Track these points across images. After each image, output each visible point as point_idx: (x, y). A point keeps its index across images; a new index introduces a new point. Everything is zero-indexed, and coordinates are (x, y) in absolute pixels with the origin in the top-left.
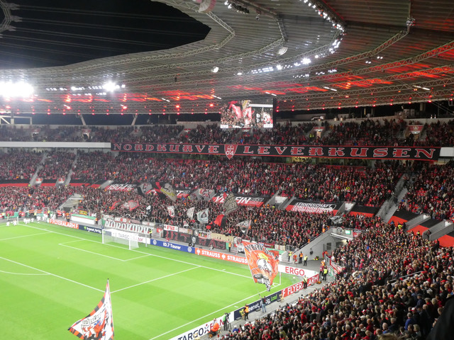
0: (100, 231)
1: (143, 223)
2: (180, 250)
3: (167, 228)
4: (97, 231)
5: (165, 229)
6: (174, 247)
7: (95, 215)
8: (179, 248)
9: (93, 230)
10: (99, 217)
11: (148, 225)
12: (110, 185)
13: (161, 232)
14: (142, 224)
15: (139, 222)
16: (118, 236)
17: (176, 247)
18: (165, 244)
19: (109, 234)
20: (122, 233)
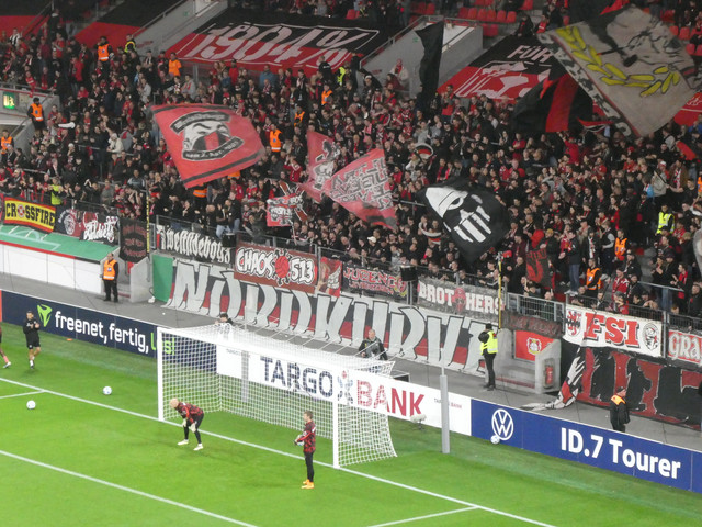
0: (139, 341)
1: (427, 290)
2: (680, 483)
3: (586, 328)
4: (119, 335)
5: (574, 337)
6: (632, 459)
7: (107, 230)
8: (668, 468)
9: (95, 329)
10: (130, 247)
11: (458, 309)
12: (203, 31)
13: (543, 353)
14: (415, 299)
15: (397, 284)
16: (257, 374)
17: (647, 464)
18: (571, 441)
19: (203, 357)
20: (286, 354)
